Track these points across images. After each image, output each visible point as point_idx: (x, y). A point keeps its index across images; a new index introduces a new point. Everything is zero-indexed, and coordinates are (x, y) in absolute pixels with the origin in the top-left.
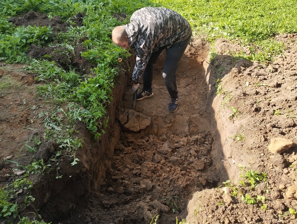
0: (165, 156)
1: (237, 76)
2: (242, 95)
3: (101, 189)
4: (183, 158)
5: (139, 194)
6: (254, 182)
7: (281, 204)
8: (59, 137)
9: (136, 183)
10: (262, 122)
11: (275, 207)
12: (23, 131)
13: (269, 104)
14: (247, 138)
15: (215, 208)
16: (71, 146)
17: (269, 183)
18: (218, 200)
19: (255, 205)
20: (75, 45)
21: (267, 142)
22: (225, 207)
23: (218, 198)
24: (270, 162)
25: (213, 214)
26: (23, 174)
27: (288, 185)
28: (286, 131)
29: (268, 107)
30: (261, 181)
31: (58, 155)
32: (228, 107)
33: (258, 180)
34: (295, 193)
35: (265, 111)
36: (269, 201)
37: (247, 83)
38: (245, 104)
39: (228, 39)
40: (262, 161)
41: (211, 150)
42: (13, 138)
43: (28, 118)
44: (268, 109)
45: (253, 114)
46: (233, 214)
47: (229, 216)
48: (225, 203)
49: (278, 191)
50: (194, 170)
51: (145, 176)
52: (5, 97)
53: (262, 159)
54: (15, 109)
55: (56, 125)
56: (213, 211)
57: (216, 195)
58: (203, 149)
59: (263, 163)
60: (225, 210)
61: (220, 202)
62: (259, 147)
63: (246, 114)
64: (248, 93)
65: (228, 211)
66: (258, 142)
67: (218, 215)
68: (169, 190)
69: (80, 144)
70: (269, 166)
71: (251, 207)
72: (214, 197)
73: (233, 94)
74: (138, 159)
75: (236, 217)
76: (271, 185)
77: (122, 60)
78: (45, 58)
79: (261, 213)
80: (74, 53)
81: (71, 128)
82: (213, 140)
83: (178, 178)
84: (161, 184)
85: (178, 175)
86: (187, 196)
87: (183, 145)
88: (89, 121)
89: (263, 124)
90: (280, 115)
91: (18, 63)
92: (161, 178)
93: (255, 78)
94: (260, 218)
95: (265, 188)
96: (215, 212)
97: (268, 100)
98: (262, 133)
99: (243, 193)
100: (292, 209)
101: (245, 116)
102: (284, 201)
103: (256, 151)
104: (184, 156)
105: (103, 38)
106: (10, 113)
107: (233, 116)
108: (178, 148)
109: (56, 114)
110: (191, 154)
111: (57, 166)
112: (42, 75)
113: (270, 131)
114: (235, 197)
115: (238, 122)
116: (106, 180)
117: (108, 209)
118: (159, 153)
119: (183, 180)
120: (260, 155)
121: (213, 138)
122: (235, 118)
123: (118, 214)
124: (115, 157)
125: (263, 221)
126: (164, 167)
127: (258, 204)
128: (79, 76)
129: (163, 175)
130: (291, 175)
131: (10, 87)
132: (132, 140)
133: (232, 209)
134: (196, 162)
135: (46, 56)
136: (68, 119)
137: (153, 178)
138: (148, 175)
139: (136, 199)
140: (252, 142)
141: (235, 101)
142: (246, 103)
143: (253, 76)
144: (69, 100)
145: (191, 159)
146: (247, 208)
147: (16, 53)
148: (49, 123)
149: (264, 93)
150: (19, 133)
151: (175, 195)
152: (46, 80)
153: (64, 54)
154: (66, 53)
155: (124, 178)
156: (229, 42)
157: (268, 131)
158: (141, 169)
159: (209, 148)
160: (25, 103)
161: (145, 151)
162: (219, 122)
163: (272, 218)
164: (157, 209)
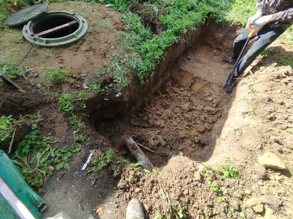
0: (182, 111)
1: (273, 80)
2: (267, 100)
3: (136, 112)
4: (193, 118)
5: (154, 126)
6: (227, 175)
7: (237, 206)
8: (117, 74)
9: (156, 119)
10: (269, 131)
11: (231, 203)
12: (100, 61)
13: (286, 119)
14: (246, 137)
15: (184, 177)
16: (120, 83)
17: (239, 182)
18: (190, 173)
19: (215, 193)
20: (161, 8)
21: (261, 151)
22: (192, 180)
23: (191, 171)
24: (252, 167)
25: (180, 180)
26: (87, 89)
27: (254, 194)
28: (285, 151)
29: (284, 120)
30: (234, 177)
31: (110, 86)
32: (247, 103)
33: (232, 175)
34: (256, 206)
35: (278, 123)
36: (229, 196)
37: (279, 91)
38: (264, 108)
39: (287, 43)
40: (246, 163)
41: (215, 122)
42: (92, 64)
43: (106, 53)
44: (282, 123)
45: (265, 120)
46: (194, 190)
47: (190, 190)
48: (194, 177)
49: (242, 195)
50: (196, 129)
51: (163, 118)
52: (100, 34)
53: (247, 161)
54: (102, 44)
55: (119, 65)
56: (181, 178)
57: (191, 169)
58: (211, 119)
59: (246, 164)
60: (191, 183)
61: (191, 175)
62: (251, 151)
63: (259, 118)
64: (273, 100)
65: (192, 185)
66: (253, 147)
67: (183, 183)
68: (172, 134)
69: (126, 84)
70: (249, 170)
71: (212, 192)
72: (189, 168)
73: (259, 95)
74: (165, 105)
75: (195, 193)
76: (240, 185)
77: (186, 31)
78: (137, 13)
79: (216, 201)
80: (156, 15)
81: (126, 71)
82: (221, 117)
83: (182, 130)
84: (170, 127)
85: (183, 128)
86: (181, 143)
87: (199, 110)
88: (140, 70)
89: (268, 134)
90: (289, 134)
91: (120, 11)
92: (172, 124)
93: (290, 88)
94: (213, 205)
95: (233, 184)
96: (182, 180)
97: (289, 114)
98: (262, 141)
99: (212, 178)
100: (244, 214)
101: (257, 119)
102: (242, 203)
103: (246, 152)
104: (195, 118)
105: (182, 8)
106: (98, 46)
107: (247, 113)
108: (194, 110)
109: (123, 57)
110: (200, 118)
111: (107, 93)
112: (128, 25)
113: (270, 143)
114: (205, 177)
115: (247, 120)
116: (141, 108)
117: (132, 126)
118: (180, 107)
119: (184, 133)
120: (247, 157)
121: (222, 115)
122: (247, 115)
123: (135, 132)
124: (153, 97)
125: (214, 208)
126: (177, 118)
127: (219, 193)
128: (150, 35)
129: (174, 123)
130: (263, 189)
131: (106, 27)
132: (168, 91)
133: (197, 185)
134: (200, 125)
135: (137, 11)
136: (128, 64)
137: (167, 121)
138: (165, 118)
139: (151, 128)
140: (248, 144)
141: (256, 102)
142: (266, 108)
143: (289, 86)
144: (136, 50)
145: (198, 121)
146: (208, 191)
147: (121, 4)
148: (116, 62)
149: (289, 106)
150: (97, 61)
151: (174, 139)
152: (129, 30)
153: (150, 14)
154: (152, 13)
155: (150, 112)
156: (286, 45)
157: (268, 142)
158: (162, 113)
159: (215, 120)
160: (109, 42)
161: (172, 101)
162: (233, 108)
163: (222, 211)
164: (158, 141)
